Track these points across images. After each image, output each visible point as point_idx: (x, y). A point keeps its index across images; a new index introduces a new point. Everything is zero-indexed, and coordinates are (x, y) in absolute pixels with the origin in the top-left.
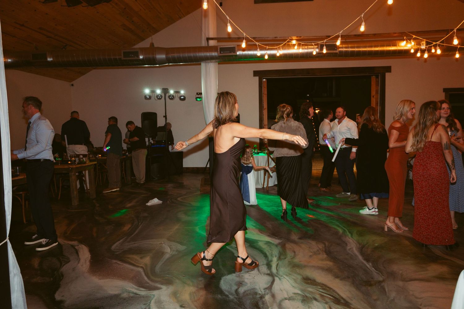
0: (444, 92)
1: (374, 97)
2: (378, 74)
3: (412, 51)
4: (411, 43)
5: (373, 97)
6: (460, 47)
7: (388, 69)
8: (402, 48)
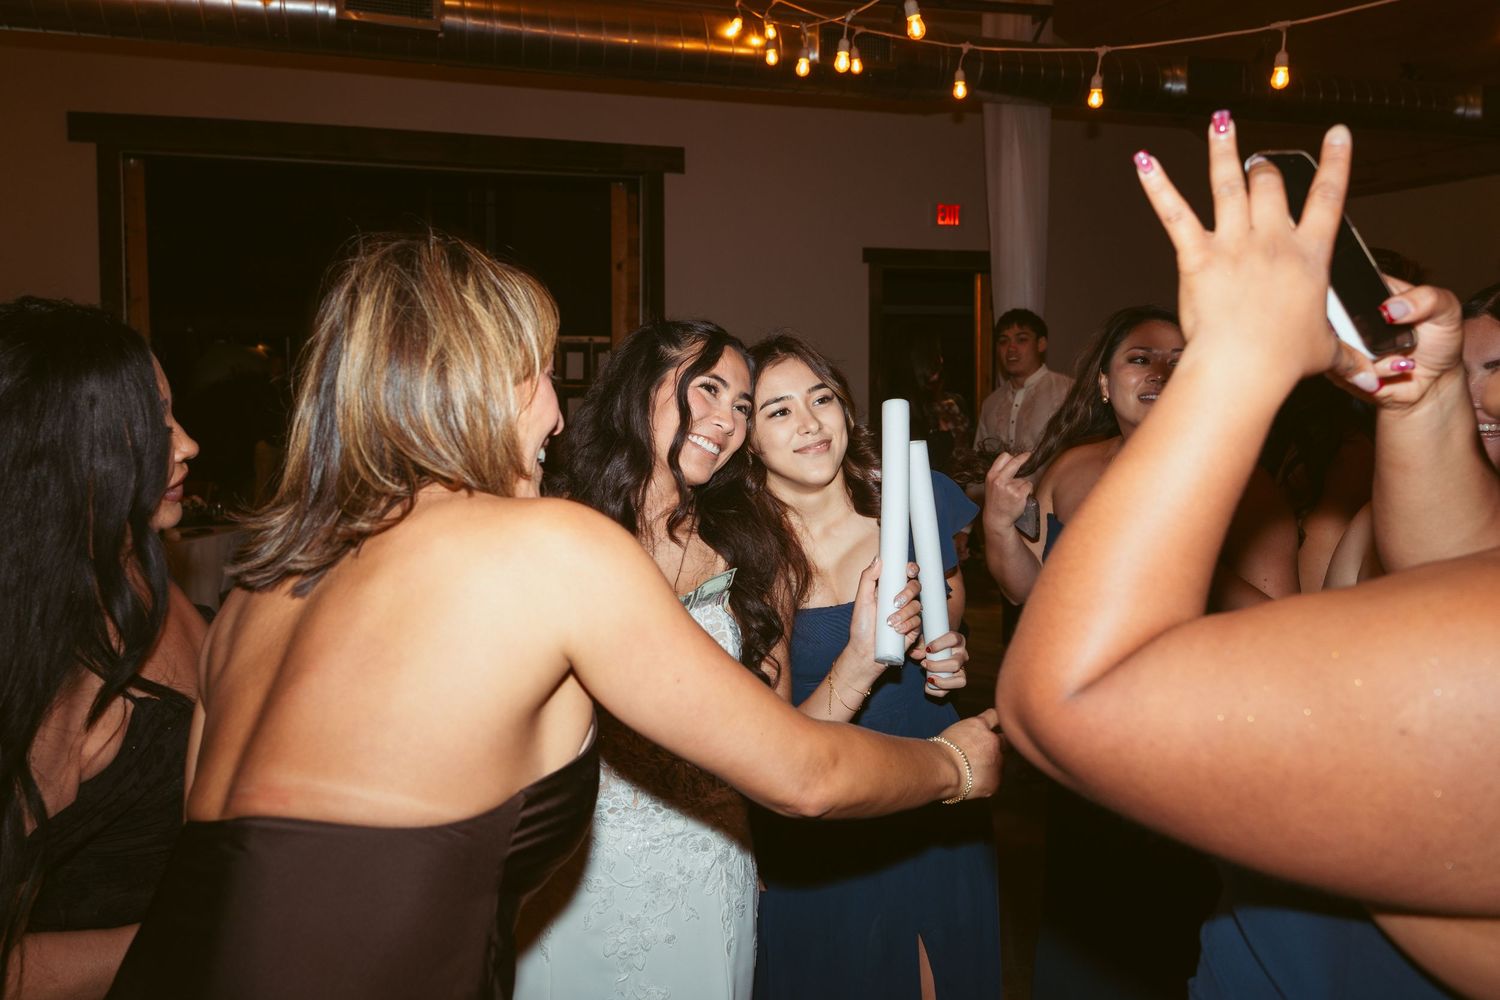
0: (865, 260)
1: (624, 266)
2: (636, 177)
3: (772, 58)
4: (761, 32)
5: (619, 267)
6: (970, 51)
7: (673, 159)
8: (728, 50)
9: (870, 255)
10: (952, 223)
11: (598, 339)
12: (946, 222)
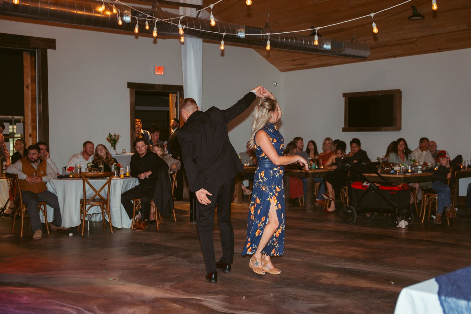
0: (128, 87)
1: (30, 87)
2: (34, 50)
5: (27, 87)
7: (51, 44)
8: (99, 15)
9: (130, 85)
10: (161, 74)
11: (16, 117)
12: (159, 73)
